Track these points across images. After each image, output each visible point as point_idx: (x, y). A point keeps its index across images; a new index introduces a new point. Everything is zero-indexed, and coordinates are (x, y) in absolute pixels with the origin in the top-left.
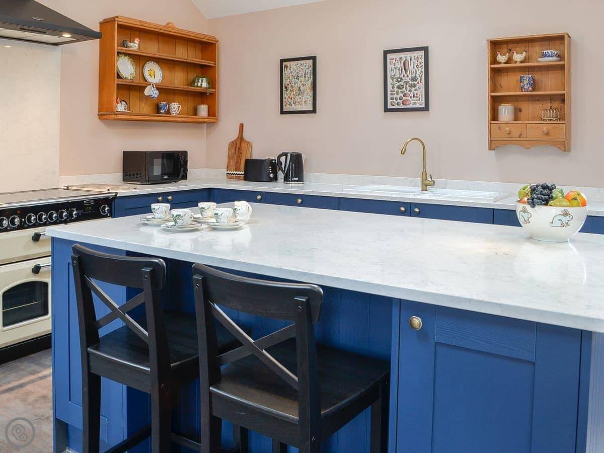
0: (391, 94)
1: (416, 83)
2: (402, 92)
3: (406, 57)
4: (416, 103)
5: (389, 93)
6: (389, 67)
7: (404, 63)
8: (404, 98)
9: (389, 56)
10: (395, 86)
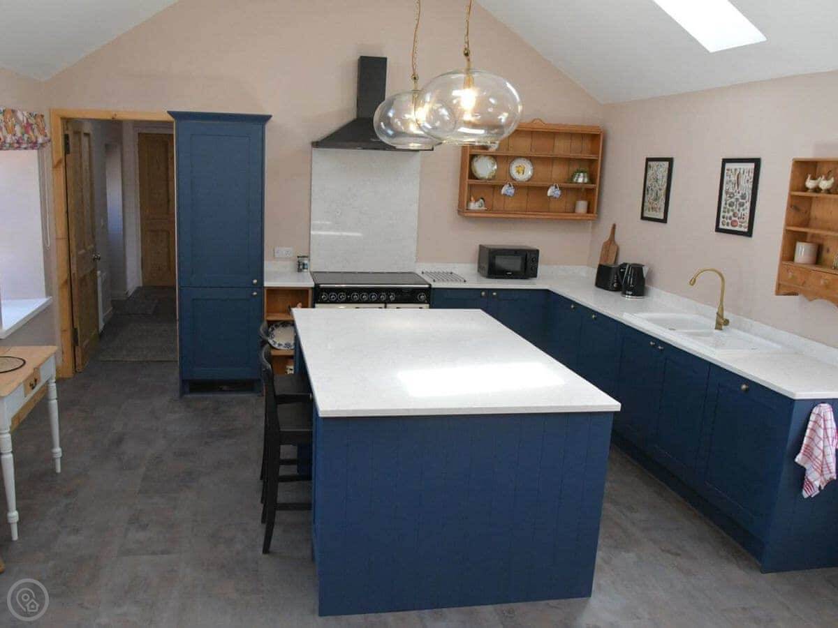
0: (724, 212)
1: (744, 201)
2: (733, 210)
3: (740, 169)
4: (741, 226)
5: (722, 209)
6: (726, 178)
7: (738, 175)
8: (733, 219)
9: (728, 166)
10: (728, 202)
